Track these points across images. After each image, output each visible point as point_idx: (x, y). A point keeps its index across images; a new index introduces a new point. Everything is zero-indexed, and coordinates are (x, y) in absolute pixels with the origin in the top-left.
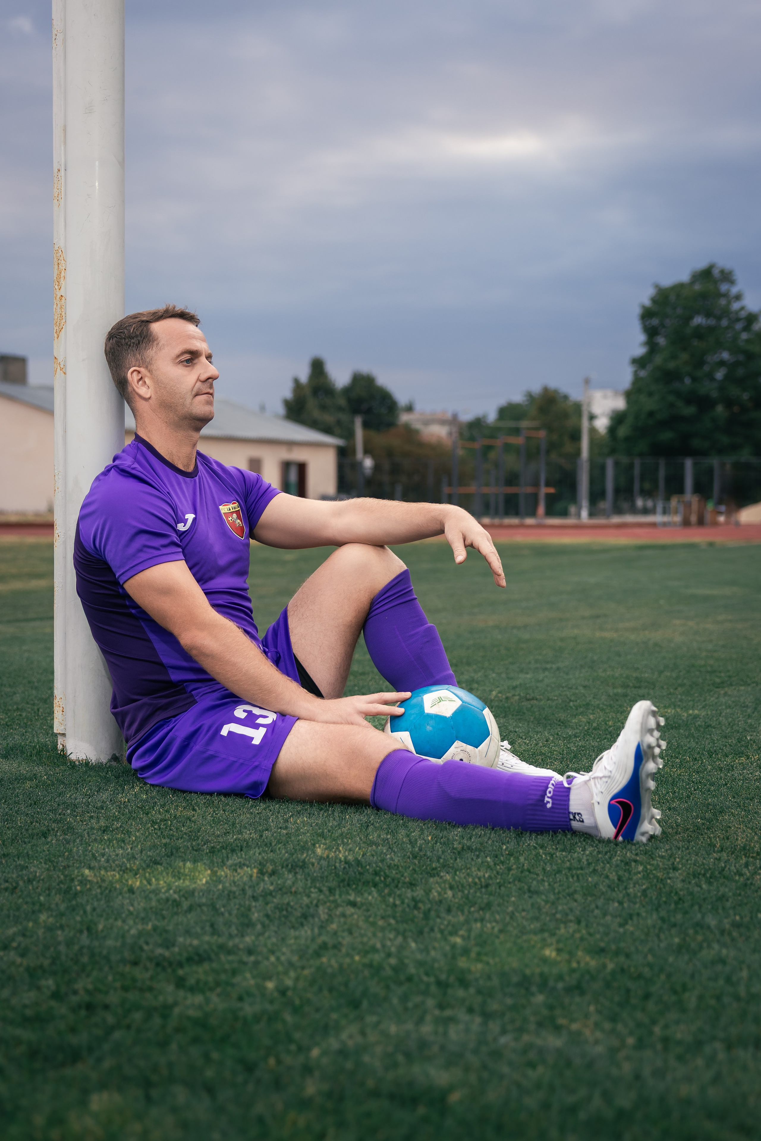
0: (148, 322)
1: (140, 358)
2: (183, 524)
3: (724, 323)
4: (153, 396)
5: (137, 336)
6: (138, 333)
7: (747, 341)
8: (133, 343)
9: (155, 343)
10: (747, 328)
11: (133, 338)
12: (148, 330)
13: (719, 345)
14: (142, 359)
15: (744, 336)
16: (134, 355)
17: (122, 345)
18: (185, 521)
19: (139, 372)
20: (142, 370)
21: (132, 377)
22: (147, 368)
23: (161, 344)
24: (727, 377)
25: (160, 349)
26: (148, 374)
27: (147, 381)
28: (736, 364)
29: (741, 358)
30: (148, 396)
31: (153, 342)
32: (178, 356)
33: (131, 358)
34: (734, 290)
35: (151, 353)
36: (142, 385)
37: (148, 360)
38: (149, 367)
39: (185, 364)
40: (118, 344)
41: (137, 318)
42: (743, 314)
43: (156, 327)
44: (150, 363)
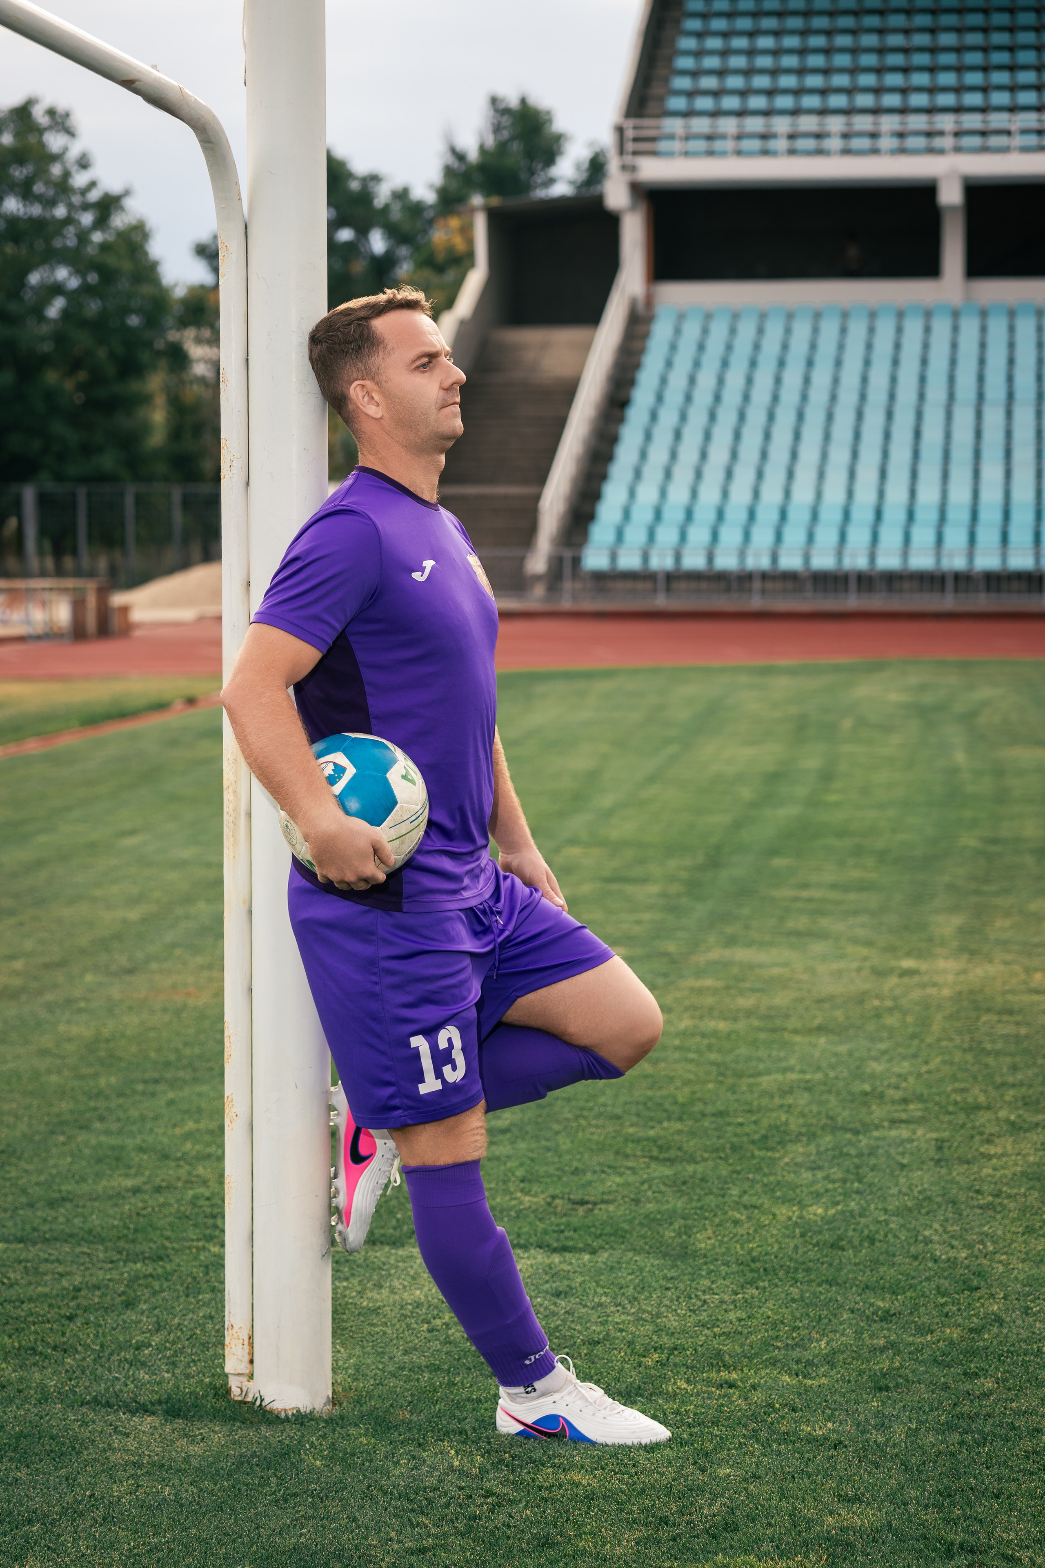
0: (367, 319)
1: (363, 368)
2: (420, 573)
3: (60, 212)
4: (385, 415)
5: (356, 340)
6: (357, 336)
7: (105, 247)
8: (352, 349)
9: (382, 346)
10: (102, 222)
11: (351, 343)
12: (368, 328)
13: (52, 257)
14: (366, 369)
15: (97, 237)
16: (355, 365)
17: (336, 352)
18: (423, 570)
19: (363, 386)
20: (367, 383)
21: (355, 391)
22: (373, 379)
23: (389, 347)
24: (66, 314)
25: (389, 355)
26: (375, 387)
27: (376, 397)
28: (86, 289)
29: (93, 278)
30: (379, 416)
31: (378, 345)
32: (414, 361)
33: (350, 369)
34: (74, 151)
35: (377, 360)
36: (369, 403)
37: (374, 369)
38: (377, 379)
39: (422, 369)
40: (330, 350)
41: (350, 314)
42: (94, 196)
43: (379, 324)
44: (378, 374)
